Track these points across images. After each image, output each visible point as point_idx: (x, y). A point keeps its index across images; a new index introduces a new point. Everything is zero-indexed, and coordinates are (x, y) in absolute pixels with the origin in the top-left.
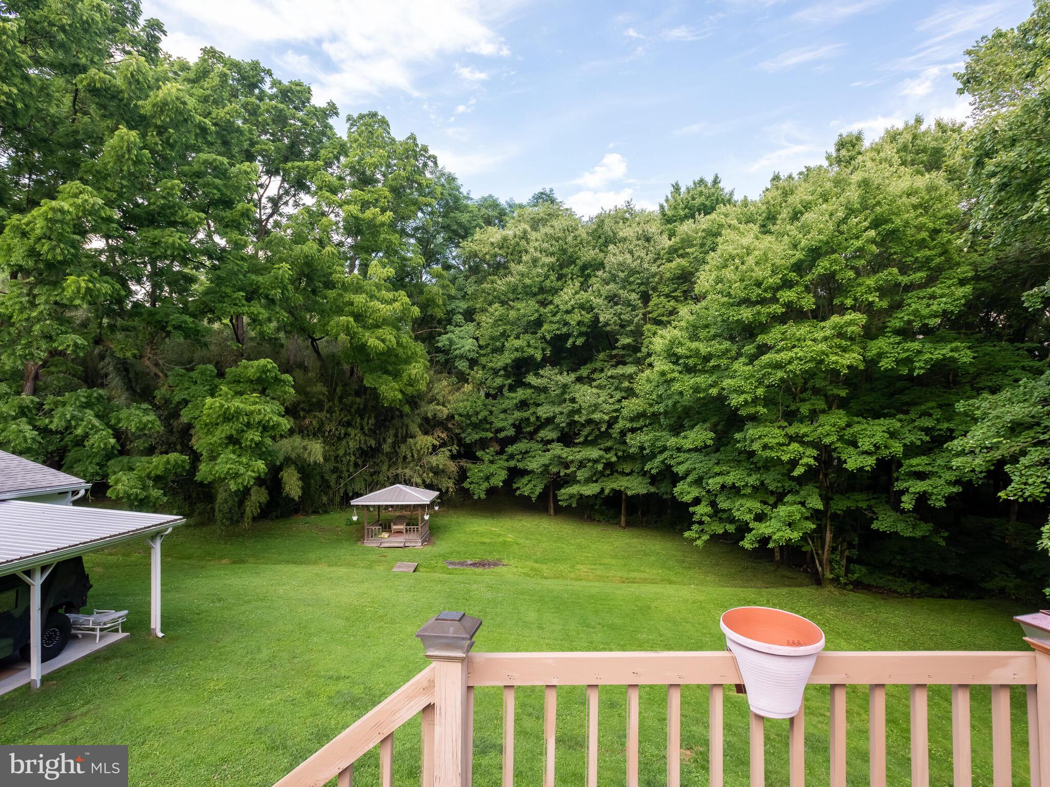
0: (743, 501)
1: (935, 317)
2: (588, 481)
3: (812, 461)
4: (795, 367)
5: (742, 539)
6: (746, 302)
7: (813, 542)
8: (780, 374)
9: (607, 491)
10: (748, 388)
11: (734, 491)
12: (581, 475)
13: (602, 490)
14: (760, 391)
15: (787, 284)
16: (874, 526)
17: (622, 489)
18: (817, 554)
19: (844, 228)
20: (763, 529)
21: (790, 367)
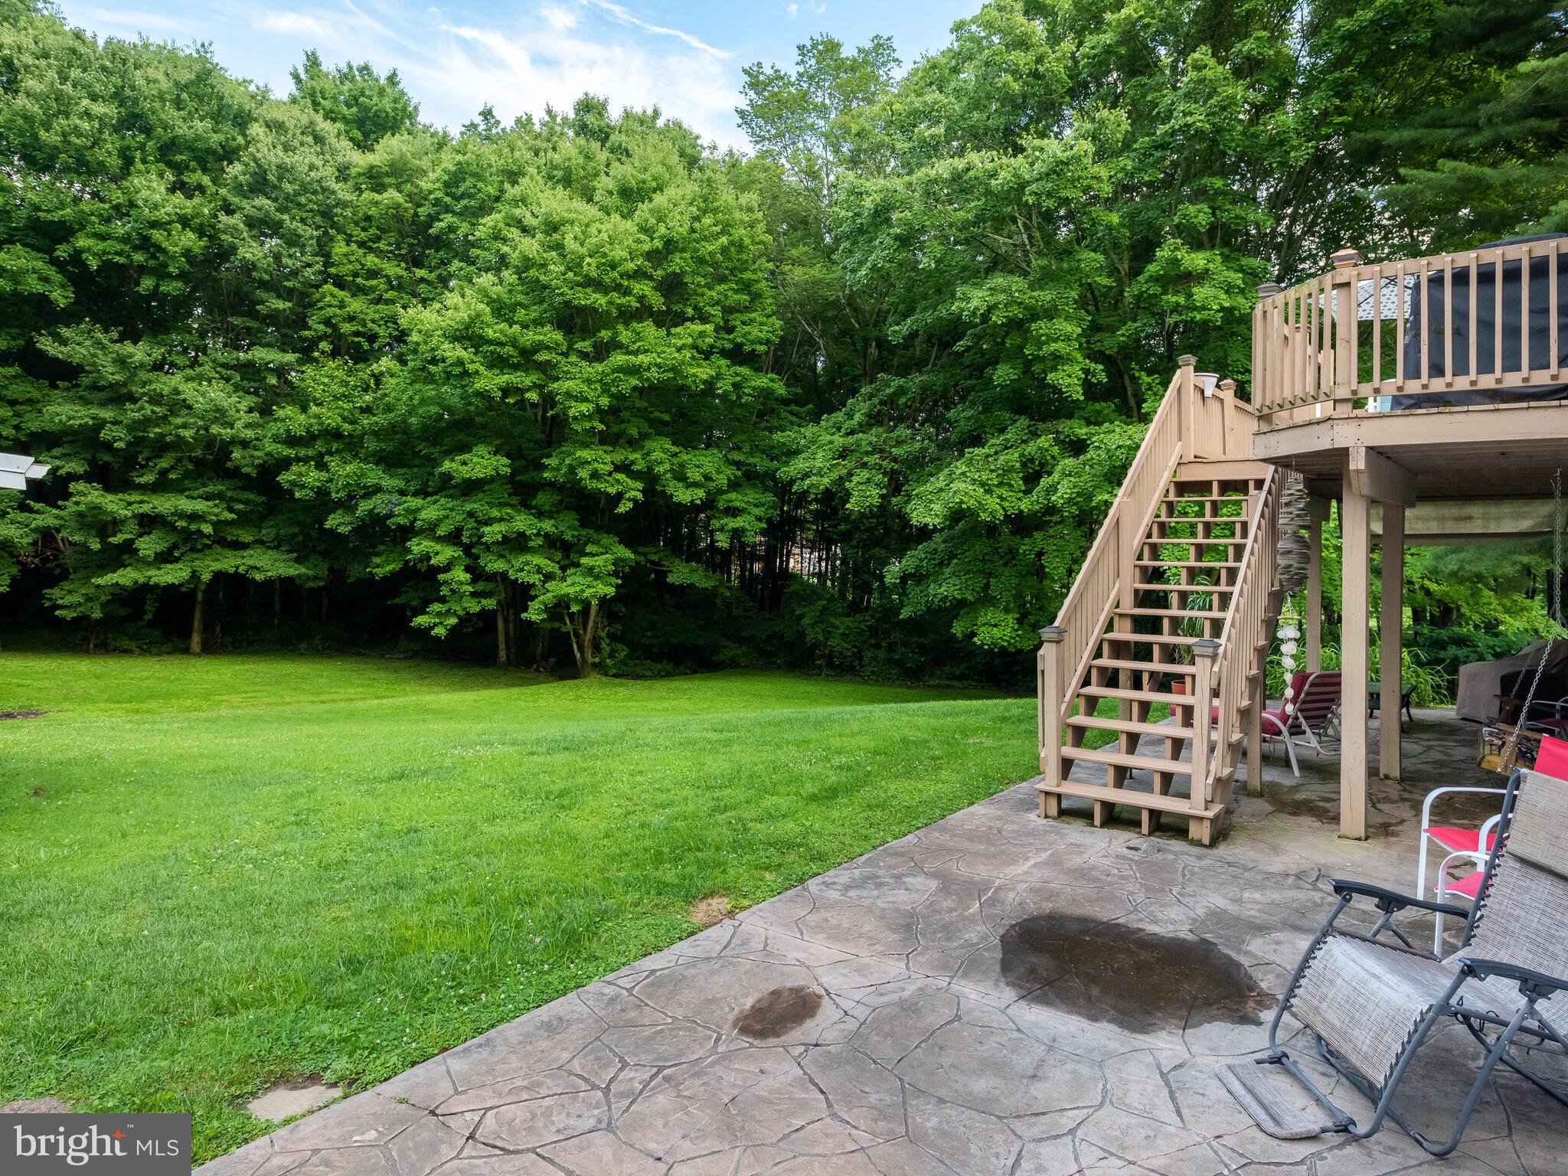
0: (529, 557)
1: (761, 344)
2: (165, 558)
3: (640, 496)
4: (654, 374)
5: (526, 609)
6: (591, 283)
7: (572, 621)
8: (634, 382)
9: (206, 577)
10: (591, 395)
11: (517, 543)
12: (148, 546)
13: (195, 576)
14: (605, 401)
15: (639, 274)
16: (670, 579)
17: (241, 570)
18: (577, 635)
19: (697, 225)
20: (559, 588)
21: (647, 375)
